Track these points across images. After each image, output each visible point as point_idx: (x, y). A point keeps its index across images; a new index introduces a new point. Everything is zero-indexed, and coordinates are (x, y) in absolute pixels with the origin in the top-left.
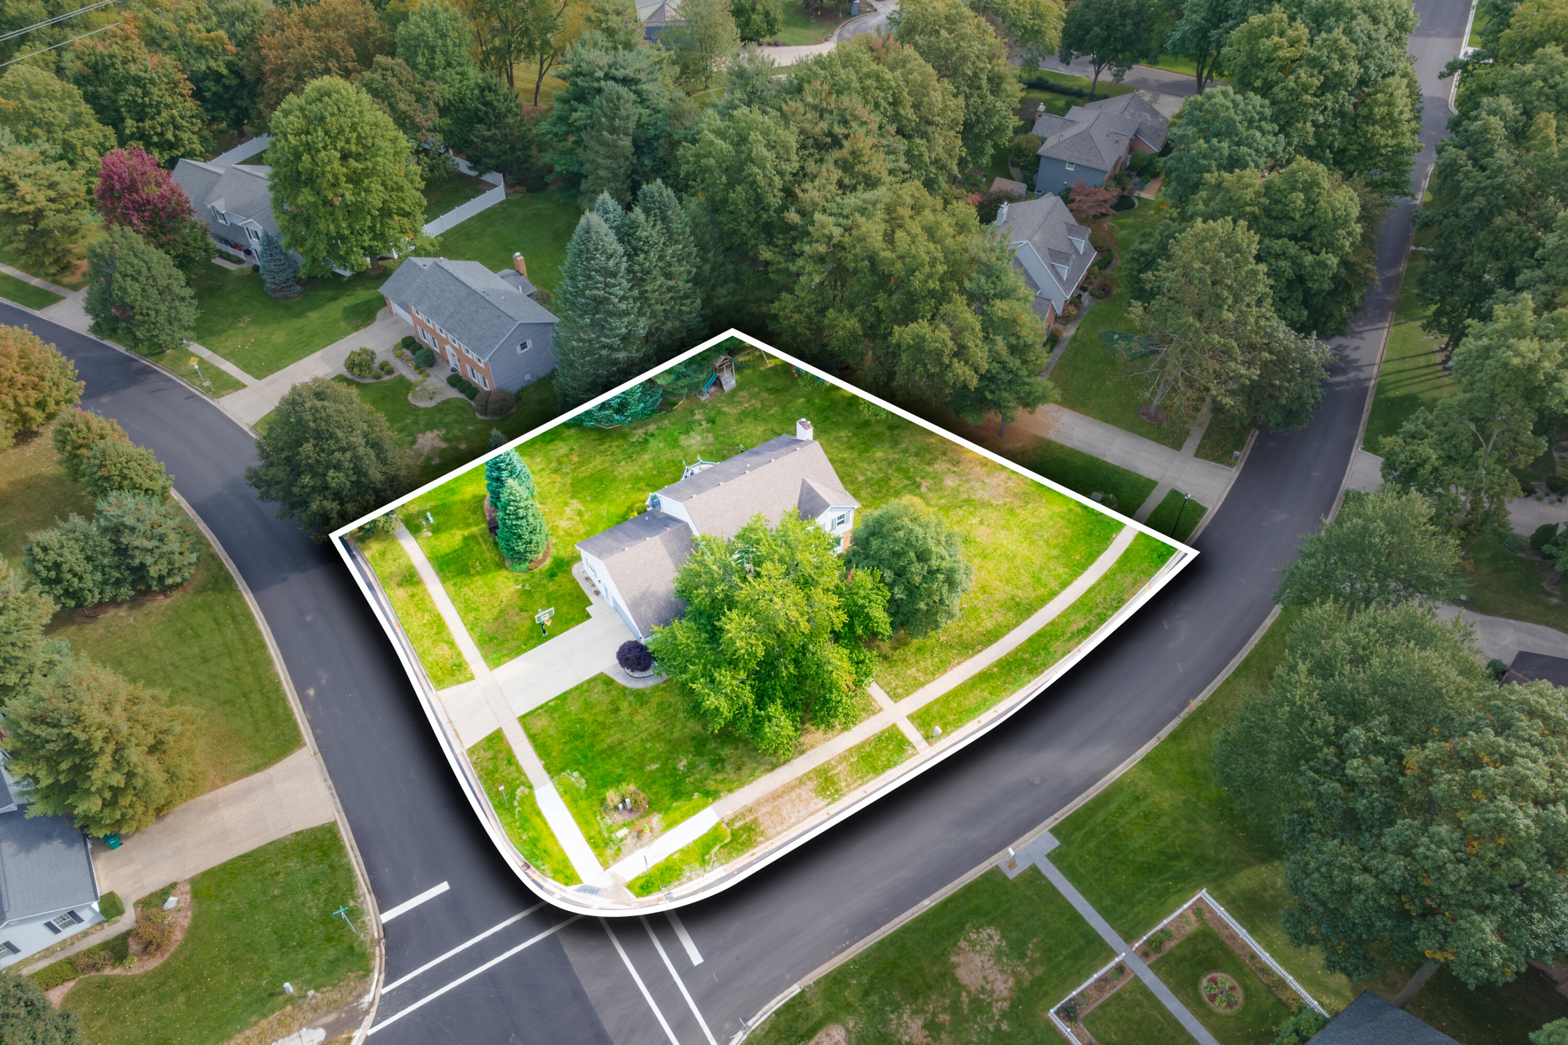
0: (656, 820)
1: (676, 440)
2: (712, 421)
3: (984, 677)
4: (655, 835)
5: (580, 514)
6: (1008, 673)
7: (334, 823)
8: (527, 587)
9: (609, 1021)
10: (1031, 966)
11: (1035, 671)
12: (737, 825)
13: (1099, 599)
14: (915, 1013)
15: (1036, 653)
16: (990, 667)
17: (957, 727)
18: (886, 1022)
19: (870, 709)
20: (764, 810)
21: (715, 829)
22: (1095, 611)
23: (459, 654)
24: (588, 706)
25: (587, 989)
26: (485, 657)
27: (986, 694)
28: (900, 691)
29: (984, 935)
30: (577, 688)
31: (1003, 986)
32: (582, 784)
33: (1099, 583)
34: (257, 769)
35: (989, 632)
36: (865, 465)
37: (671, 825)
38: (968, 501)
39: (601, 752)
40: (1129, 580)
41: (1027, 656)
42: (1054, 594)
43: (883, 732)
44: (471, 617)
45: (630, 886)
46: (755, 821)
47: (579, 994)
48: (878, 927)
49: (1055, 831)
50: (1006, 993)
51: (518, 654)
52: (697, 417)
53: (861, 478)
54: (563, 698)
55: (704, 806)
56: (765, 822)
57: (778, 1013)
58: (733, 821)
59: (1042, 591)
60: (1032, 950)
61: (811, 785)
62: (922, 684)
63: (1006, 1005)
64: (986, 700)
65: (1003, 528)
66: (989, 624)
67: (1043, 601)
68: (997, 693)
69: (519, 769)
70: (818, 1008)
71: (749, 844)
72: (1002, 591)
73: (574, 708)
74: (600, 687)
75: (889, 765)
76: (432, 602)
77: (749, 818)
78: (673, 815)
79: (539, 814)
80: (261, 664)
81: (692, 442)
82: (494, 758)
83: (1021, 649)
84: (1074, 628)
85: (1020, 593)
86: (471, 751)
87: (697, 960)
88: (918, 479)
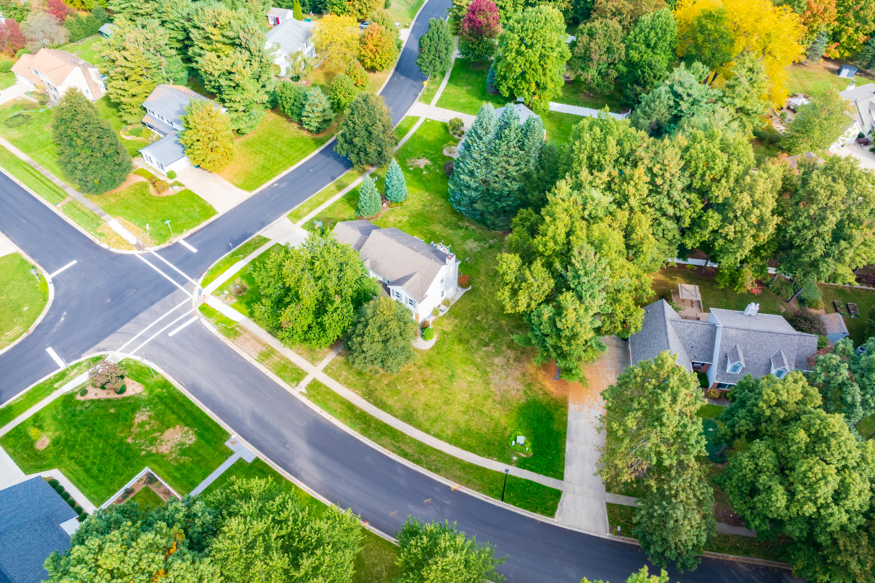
0: (235, 300)
1: (468, 238)
2: (491, 247)
3: (351, 407)
4: (227, 304)
5: (399, 222)
6: (357, 419)
7: (218, 213)
9: (143, 315)
10: (175, 459)
11: (364, 432)
12: (238, 329)
13: (433, 457)
14: (150, 417)
15: (376, 429)
16: (358, 409)
17: (313, 402)
18: (145, 407)
19: (314, 361)
20: (247, 336)
21: (234, 322)
22: (423, 457)
23: (306, 215)
25: (155, 305)
26: (306, 223)
27: (339, 410)
28: (330, 371)
29: (191, 437)
31: (164, 449)
32: (247, 272)
33: (447, 455)
34: (236, 185)
35: (385, 403)
36: (490, 317)
37: (233, 307)
38: (485, 372)
40: (458, 473)
41: (373, 425)
42: (427, 432)
43: (302, 370)
44: (327, 210)
45: (203, 304)
46: (241, 334)
47: (153, 303)
48: (193, 394)
49: (257, 460)
50: (160, 451)
52: (491, 241)
53: (478, 318)
55: (245, 314)
56: (241, 338)
57: (149, 367)
58: (239, 326)
59: (427, 425)
60: (185, 459)
61: (264, 349)
62: (337, 380)
63: (154, 451)
64: (335, 411)
65: (471, 395)
66: (390, 402)
67: (419, 426)
68: (340, 416)
69: (251, 252)
70: (151, 381)
71: (228, 336)
72: (418, 404)
75: (283, 378)
76: (330, 198)
77: (241, 332)
78: (238, 306)
79: (231, 265)
80: (285, 167)
81: (470, 244)
82: (257, 243)
83: (377, 422)
84: (404, 447)
85: (420, 412)
86: (258, 236)
87: (171, 334)
88: (492, 344)
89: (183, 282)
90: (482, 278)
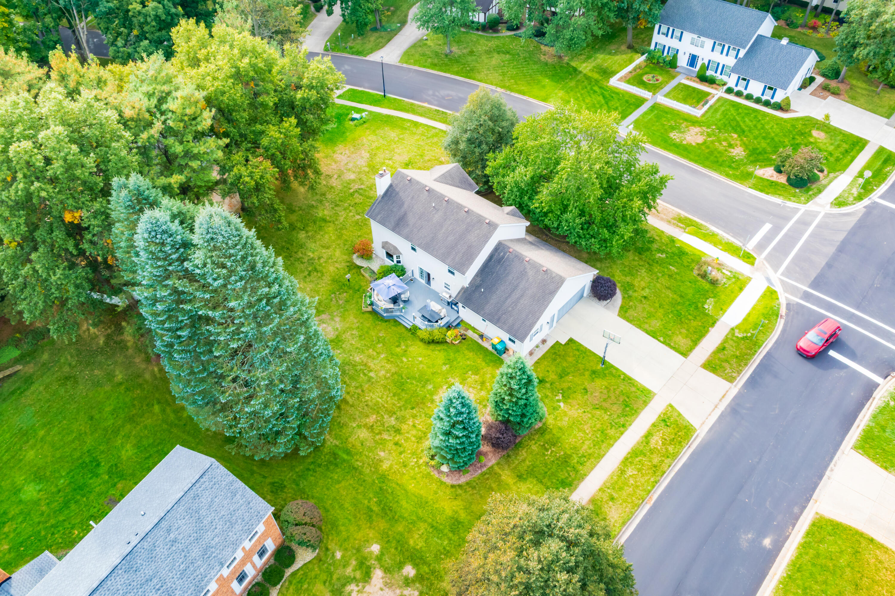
0: (706, 259)
7: (855, 448)
8: (560, 397)
12: (681, 225)
20: (664, 217)
21: (691, 234)
23: (654, 425)
24: (651, 315)
25: (824, 263)
26: (645, 403)
29: (675, 138)
30: (639, 327)
31: (695, 131)
32: (711, 301)
37: (704, 253)
39: (681, 296)
44: (611, 432)
45: (753, 264)
46: (673, 219)
50: (698, 129)
51: (630, 379)
54: (653, 334)
55: (681, 241)
56: (671, 216)
57: (767, 193)
58: (681, 228)
60: (671, 125)
63: (703, 129)
69: (725, 341)
70: (753, 181)
71: (689, 220)
73: (656, 324)
74: (631, 312)
76: (611, 477)
77: (674, 222)
82: (727, 361)
86: (731, 379)
87: (767, 227)
88: (352, 191)
89: (807, 296)
90: (331, 269)
